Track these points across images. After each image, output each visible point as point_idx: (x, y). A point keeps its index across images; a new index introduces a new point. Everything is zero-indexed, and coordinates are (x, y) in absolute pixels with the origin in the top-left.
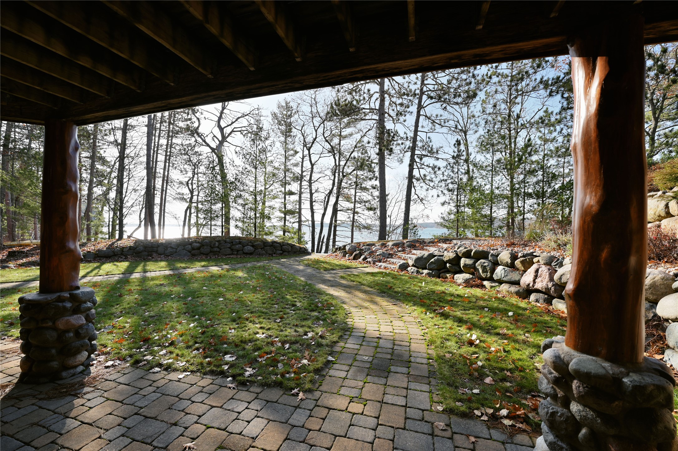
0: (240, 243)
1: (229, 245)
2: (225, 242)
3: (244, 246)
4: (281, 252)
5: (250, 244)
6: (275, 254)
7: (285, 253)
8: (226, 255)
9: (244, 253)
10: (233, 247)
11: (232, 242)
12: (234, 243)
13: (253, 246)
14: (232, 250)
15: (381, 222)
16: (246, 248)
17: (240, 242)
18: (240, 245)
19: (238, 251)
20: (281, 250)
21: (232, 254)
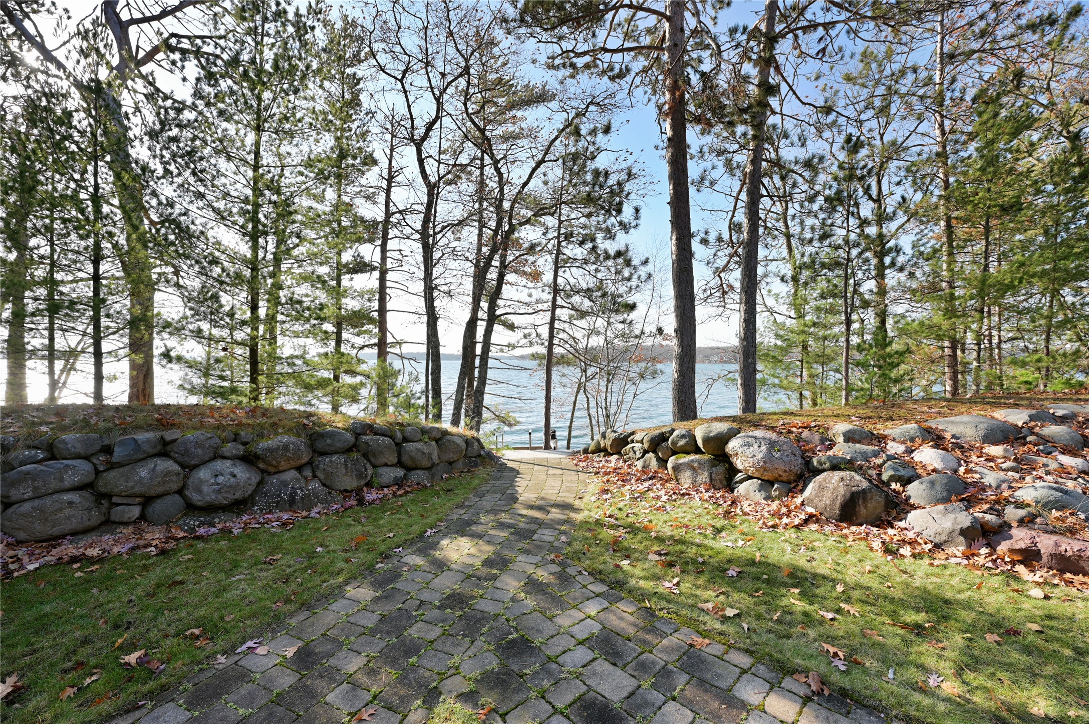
0: (164, 450)
1: (81, 470)
2: (52, 452)
3: (189, 468)
4: (400, 472)
5: (230, 448)
6: (369, 485)
7: (418, 476)
8: (54, 541)
9: (191, 508)
10: (113, 480)
11: (108, 450)
12: (119, 454)
13: (249, 459)
14: (103, 497)
15: (682, 344)
16: (204, 474)
17: (164, 442)
18: (165, 465)
19: (147, 501)
20: (400, 464)
21: (108, 524)
